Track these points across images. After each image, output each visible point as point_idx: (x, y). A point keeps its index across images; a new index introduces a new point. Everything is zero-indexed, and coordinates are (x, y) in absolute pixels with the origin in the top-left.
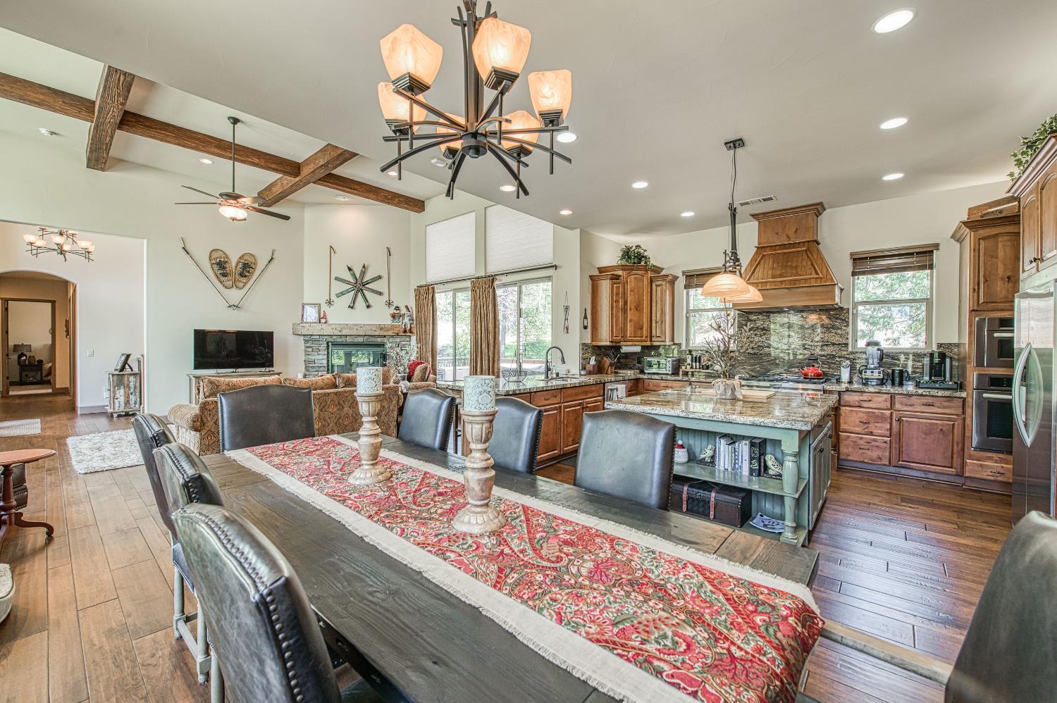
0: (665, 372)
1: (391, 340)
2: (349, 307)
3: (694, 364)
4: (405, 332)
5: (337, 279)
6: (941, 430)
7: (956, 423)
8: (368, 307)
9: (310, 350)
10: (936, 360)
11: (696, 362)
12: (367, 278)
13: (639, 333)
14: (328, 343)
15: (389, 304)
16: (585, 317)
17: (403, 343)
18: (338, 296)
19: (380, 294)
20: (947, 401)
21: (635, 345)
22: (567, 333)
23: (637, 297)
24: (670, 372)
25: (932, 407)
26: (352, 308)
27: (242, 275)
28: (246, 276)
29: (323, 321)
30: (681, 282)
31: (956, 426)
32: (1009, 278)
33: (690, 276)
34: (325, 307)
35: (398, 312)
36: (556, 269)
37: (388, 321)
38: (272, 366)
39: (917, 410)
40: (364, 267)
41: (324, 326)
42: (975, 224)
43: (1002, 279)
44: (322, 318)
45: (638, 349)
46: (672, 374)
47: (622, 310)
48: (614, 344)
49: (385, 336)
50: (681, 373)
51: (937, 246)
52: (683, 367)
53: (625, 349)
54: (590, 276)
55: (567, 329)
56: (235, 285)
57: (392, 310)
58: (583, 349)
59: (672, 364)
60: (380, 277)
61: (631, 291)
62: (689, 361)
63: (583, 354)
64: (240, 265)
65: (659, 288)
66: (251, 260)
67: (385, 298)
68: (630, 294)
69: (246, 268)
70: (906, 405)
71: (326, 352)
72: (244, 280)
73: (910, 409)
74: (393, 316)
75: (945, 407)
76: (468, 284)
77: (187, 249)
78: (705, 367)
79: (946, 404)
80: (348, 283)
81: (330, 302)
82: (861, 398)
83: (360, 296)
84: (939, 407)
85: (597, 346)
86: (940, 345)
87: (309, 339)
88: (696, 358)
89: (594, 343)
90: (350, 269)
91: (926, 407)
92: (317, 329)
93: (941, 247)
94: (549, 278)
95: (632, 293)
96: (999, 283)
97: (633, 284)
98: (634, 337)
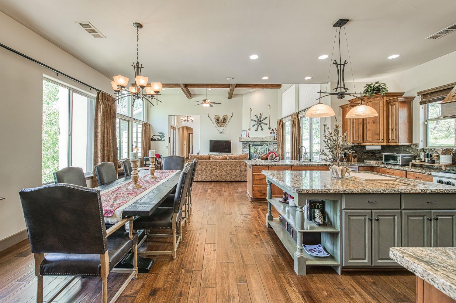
0: (397, 163)
1: (270, 143)
2: (256, 130)
3: (426, 159)
4: (275, 139)
5: (252, 120)
8: (262, 130)
9: (244, 147)
12: (262, 118)
13: (376, 137)
14: (249, 144)
15: (270, 128)
17: (275, 144)
18: (252, 127)
19: (266, 124)
21: (374, 145)
24: (400, 164)
26: (257, 131)
27: (223, 122)
28: (224, 123)
29: (248, 136)
30: (417, 100)
33: (426, 94)
34: (248, 131)
35: (273, 131)
37: (269, 135)
38: (231, 152)
40: (261, 114)
41: (248, 138)
44: (248, 135)
45: (379, 148)
49: (268, 142)
53: (368, 148)
54: (341, 106)
56: (221, 126)
57: (271, 131)
59: (402, 158)
60: (266, 118)
62: (422, 157)
64: (223, 119)
65: (393, 107)
66: (225, 117)
67: (268, 126)
69: (225, 120)
71: (248, 148)
72: (224, 124)
74: (271, 133)
76: (290, 118)
77: (209, 116)
80: (255, 121)
81: (250, 129)
83: (259, 126)
87: (243, 142)
90: (256, 116)
92: (245, 139)
98: (372, 140)
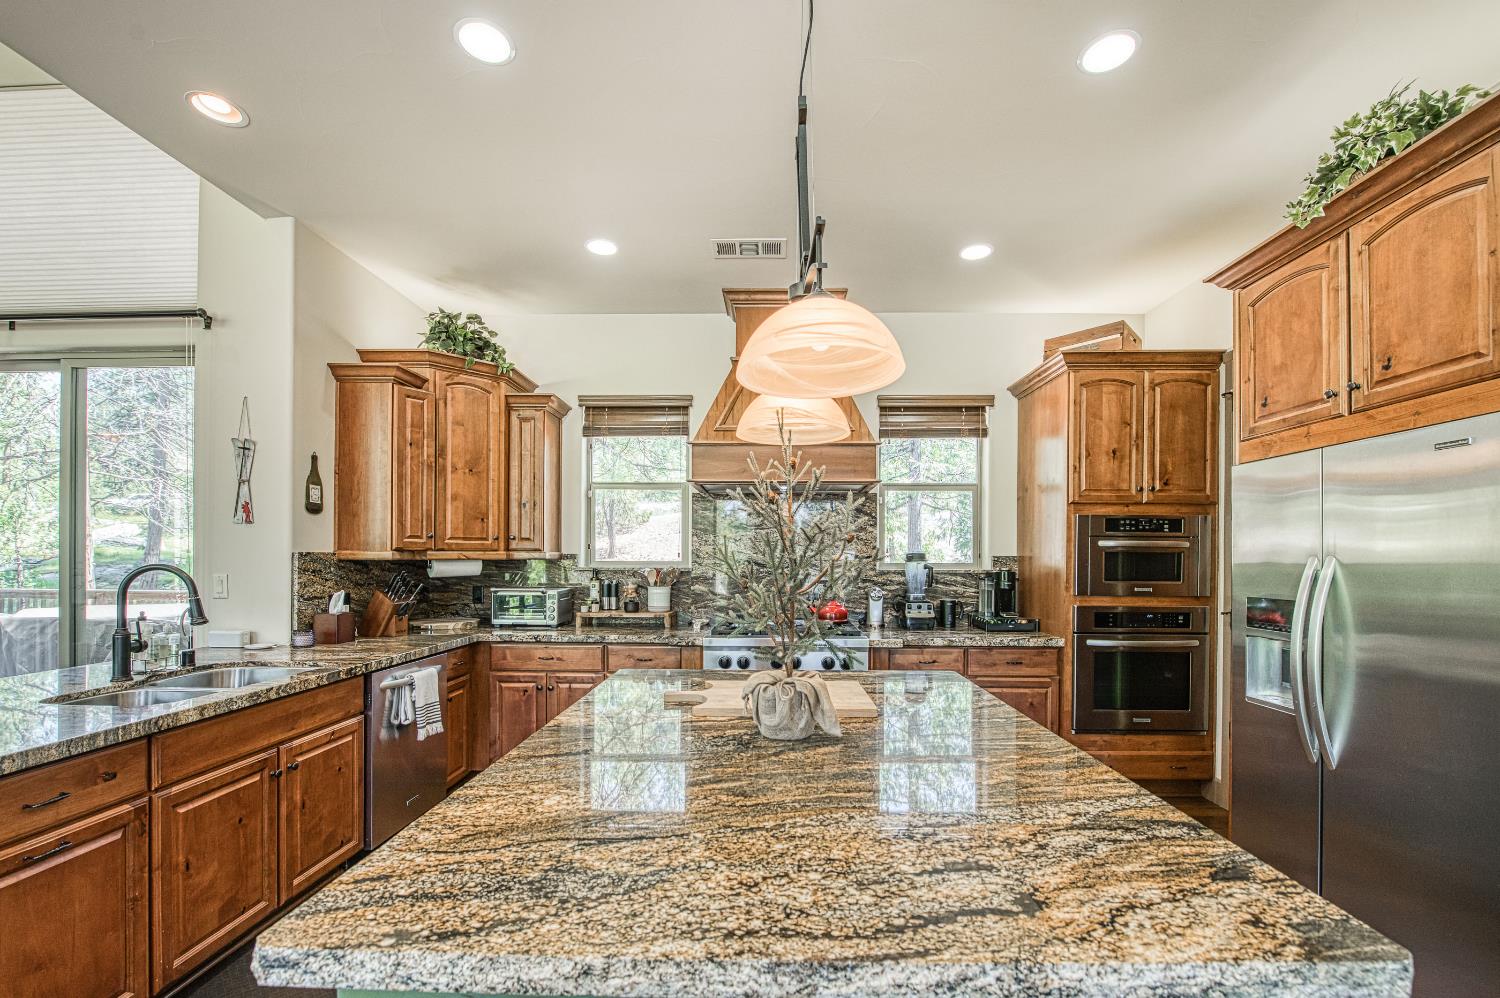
0: (544, 622)
3: (605, 599)
6: (1031, 704)
7: (1050, 690)
10: (1005, 584)
11: (609, 595)
13: (477, 526)
16: (314, 478)
20: (1038, 655)
21: (469, 559)
22: (248, 521)
23: (470, 439)
24: (555, 622)
25: (1019, 667)
30: (575, 420)
31: (1049, 694)
32: (1114, 452)
33: (594, 408)
36: (208, 326)
39: (1000, 672)
42: (1079, 359)
43: (1107, 454)
45: (474, 569)
46: (560, 625)
47: (429, 467)
48: (407, 557)
50: (578, 621)
51: (991, 400)
52: (584, 609)
53: (438, 570)
54: (332, 367)
55: (247, 509)
58: (303, 571)
59: (559, 601)
61: (457, 423)
62: (594, 594)
63: (303, 585)
65: (526, 426)
68: (453, 431)
70: (986, 666)
73: (990, 672)
75: (1036, 665)
78: (630, 607)
79: (1036, 659)
82: (921, 658)
84: (1028, 666)
85: (356, 562)
86: (996, 560)
88: (609, 586)
89: (347, 554)
91: (1011, 667)
93: (996, 402)
94: (181, 354)
95: (460, 430)
96: (1104, 459)
97: (461, 408)
98: (464, 539)
